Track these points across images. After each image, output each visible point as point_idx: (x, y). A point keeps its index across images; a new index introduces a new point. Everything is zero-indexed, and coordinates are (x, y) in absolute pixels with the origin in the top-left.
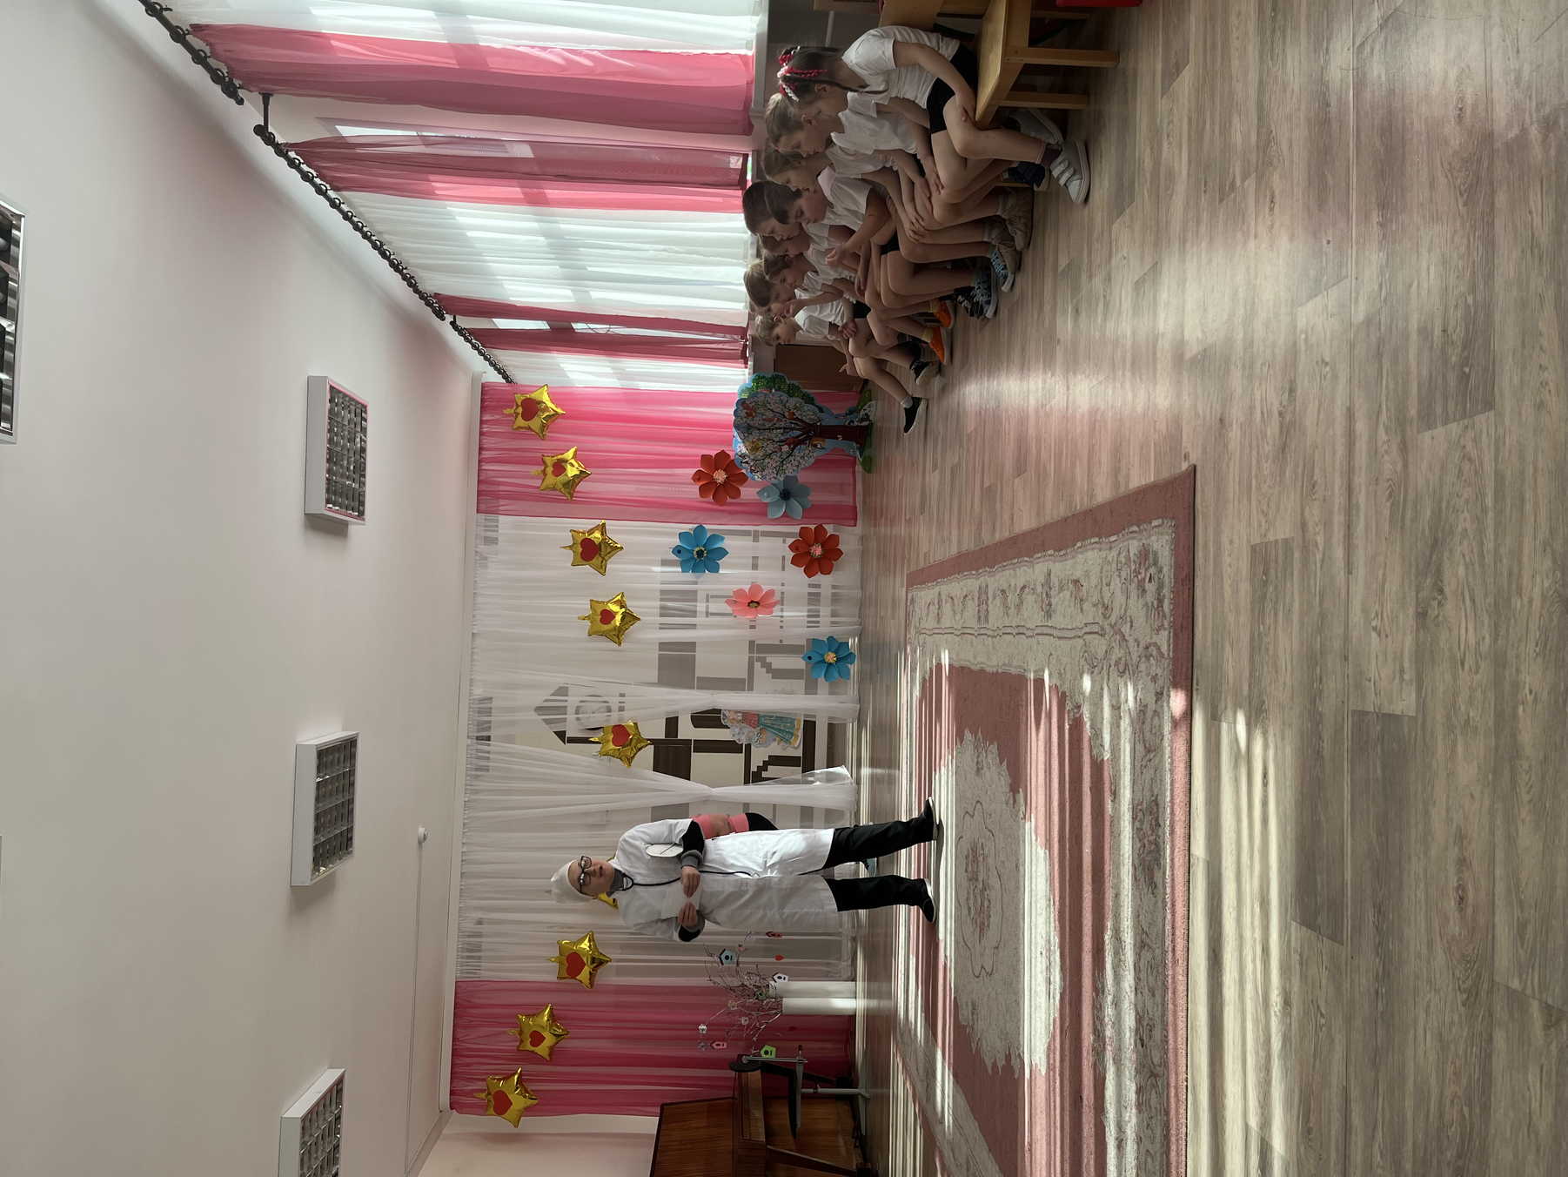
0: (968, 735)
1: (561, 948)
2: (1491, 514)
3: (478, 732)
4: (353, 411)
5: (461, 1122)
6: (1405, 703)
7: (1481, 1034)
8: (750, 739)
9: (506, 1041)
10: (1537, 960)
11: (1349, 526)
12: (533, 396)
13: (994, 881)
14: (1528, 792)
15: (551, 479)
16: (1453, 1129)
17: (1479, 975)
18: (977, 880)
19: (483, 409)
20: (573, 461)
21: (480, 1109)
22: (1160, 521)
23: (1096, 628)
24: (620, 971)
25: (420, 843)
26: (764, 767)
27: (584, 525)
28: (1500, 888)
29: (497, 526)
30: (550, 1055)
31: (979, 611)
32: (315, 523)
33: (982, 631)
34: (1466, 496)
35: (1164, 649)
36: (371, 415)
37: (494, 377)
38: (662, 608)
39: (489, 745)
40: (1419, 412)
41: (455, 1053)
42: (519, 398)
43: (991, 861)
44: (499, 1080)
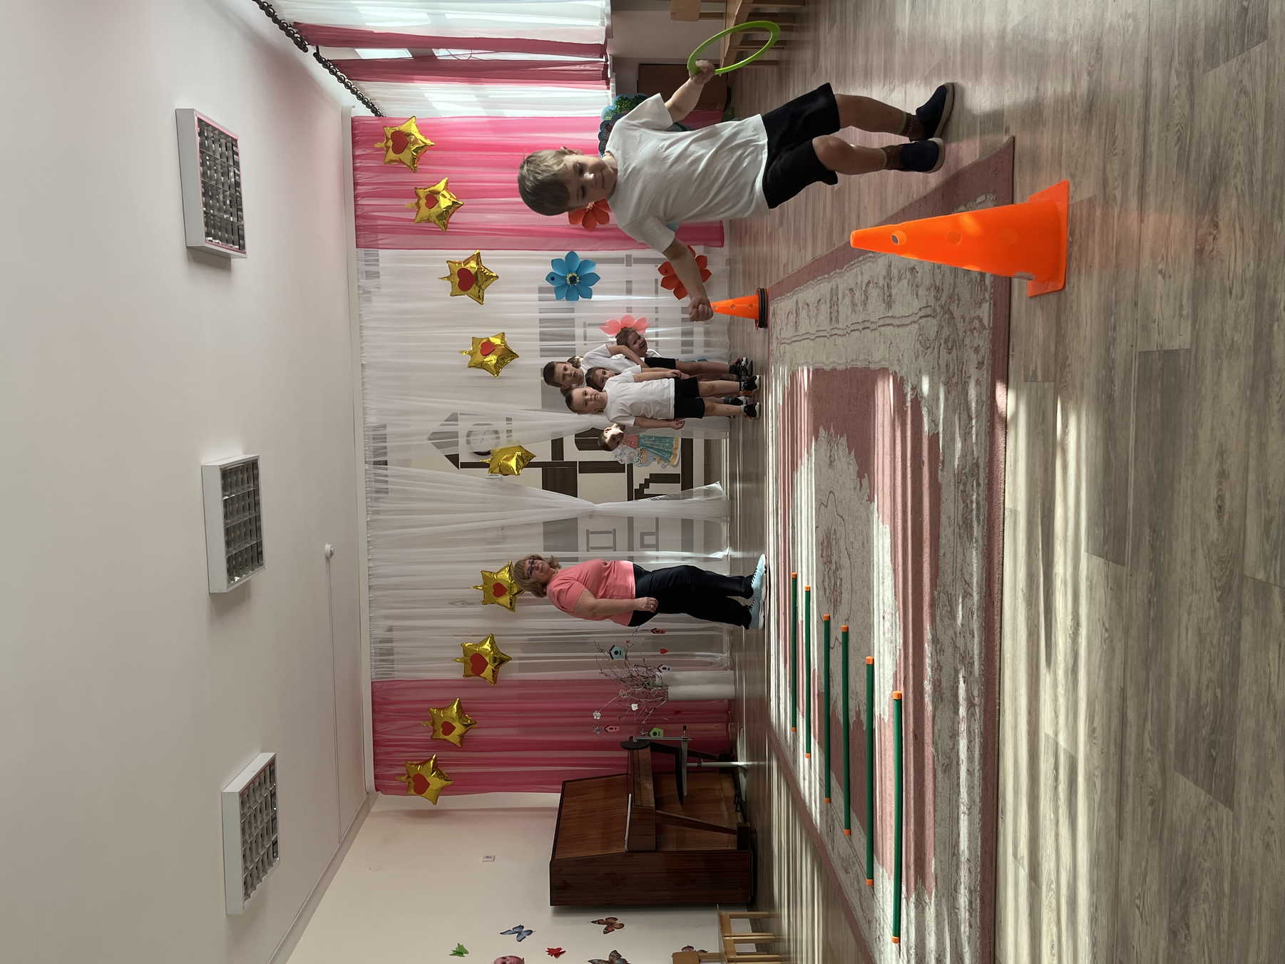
0: (822, 432)
1: (465, 650)
2: (1261, 143)
3: (374, 457)
4: (224, 145)
5: (385, 802)
6: (1181, 339)
7: (1232, 624)
8: (631, 459)
9: (422, 733)
10: (1280, 552)
11: (1143, 176)
12: (403, 128)
13: (845, 561)
14: (1278, 402)
15: (425, 211)
16: (1208, 710)
17: (1232, 572)
18: (831, 562)
19: (355, 143)
20: (445, 192)
21: (403, 790)
22: (984, 196)
23: (929, 311)
24: (523, 668)
25: (328, 559)
26: (646, 484)
27: (460, 255)
28: (1252, 491)
29: (378, 260)
30: (461, 742)
31: (831, 313)
32: (198, 256)
33: (834, 332)
34: (1241, 129)
35: (986, 321)
36: (242, 148)
37: (363, 111)
38: (541, 333)
39: (386, 469)
40: (1205, 53)
41: (376, 744)
42: (389, 131)
43: (842, 543)
44: (417, 765)
